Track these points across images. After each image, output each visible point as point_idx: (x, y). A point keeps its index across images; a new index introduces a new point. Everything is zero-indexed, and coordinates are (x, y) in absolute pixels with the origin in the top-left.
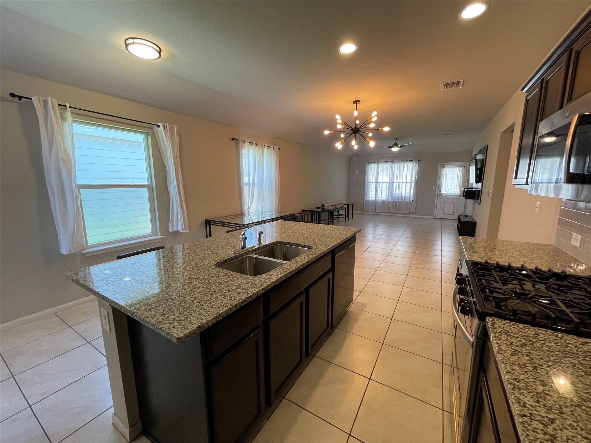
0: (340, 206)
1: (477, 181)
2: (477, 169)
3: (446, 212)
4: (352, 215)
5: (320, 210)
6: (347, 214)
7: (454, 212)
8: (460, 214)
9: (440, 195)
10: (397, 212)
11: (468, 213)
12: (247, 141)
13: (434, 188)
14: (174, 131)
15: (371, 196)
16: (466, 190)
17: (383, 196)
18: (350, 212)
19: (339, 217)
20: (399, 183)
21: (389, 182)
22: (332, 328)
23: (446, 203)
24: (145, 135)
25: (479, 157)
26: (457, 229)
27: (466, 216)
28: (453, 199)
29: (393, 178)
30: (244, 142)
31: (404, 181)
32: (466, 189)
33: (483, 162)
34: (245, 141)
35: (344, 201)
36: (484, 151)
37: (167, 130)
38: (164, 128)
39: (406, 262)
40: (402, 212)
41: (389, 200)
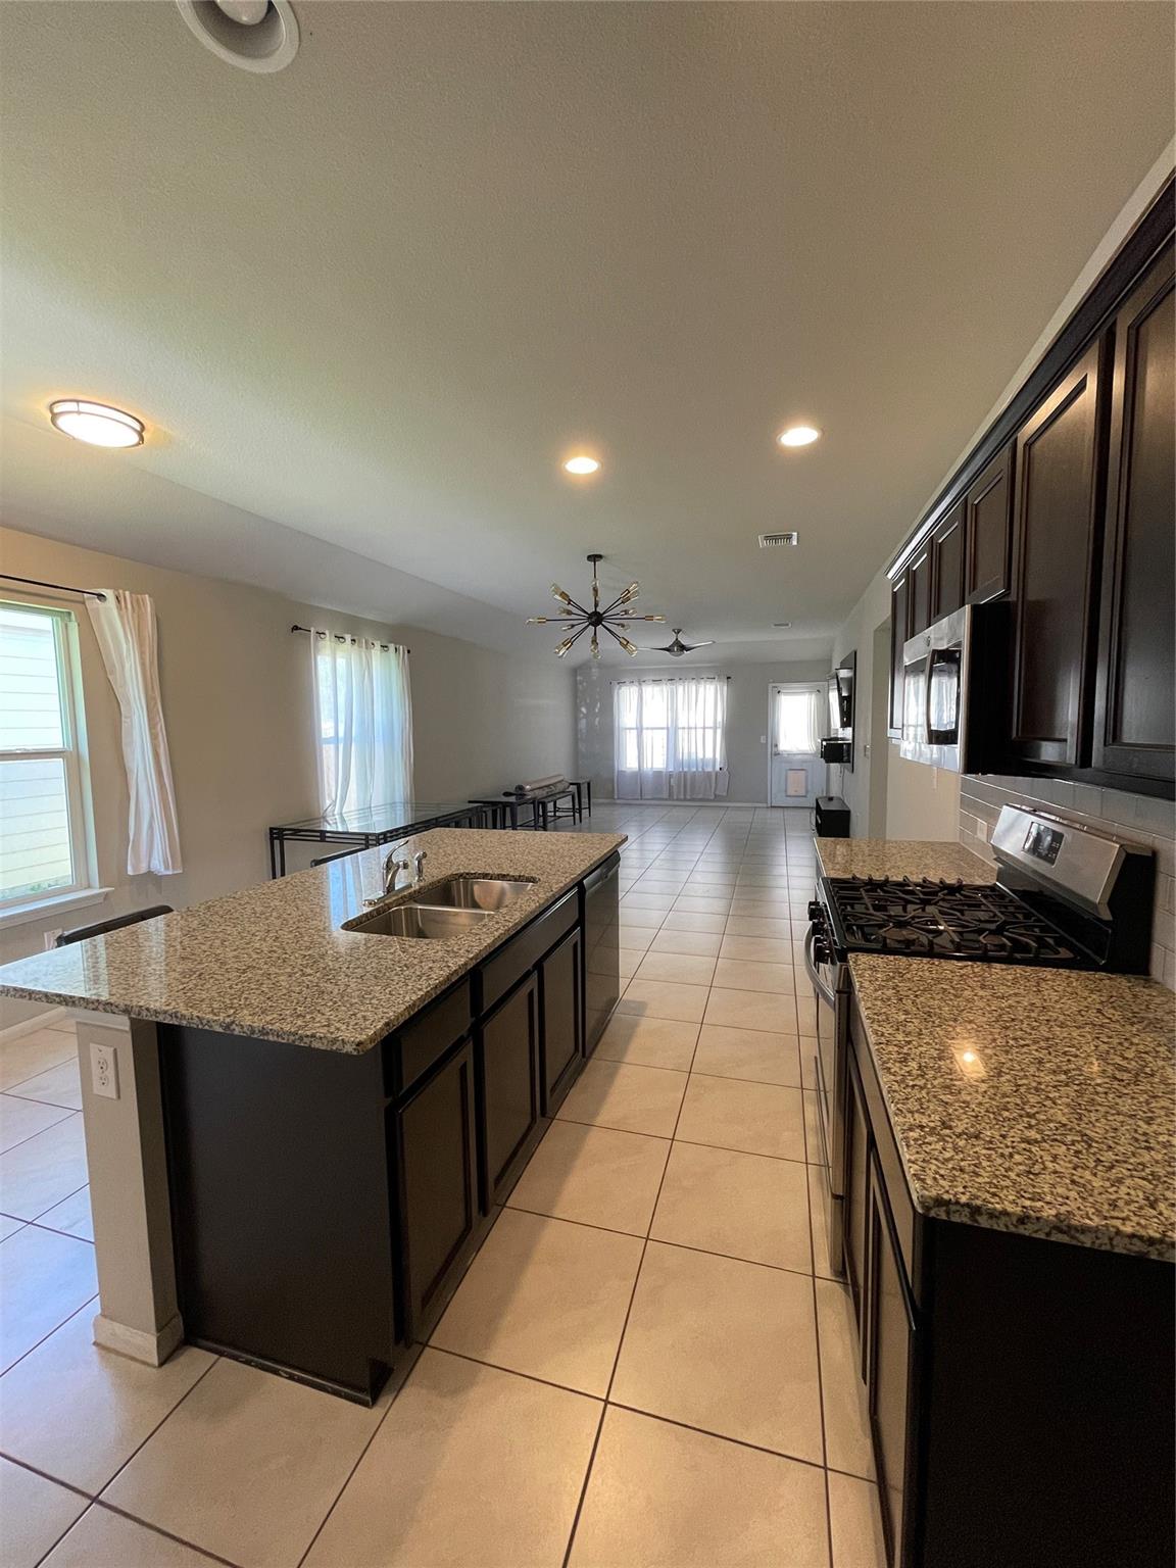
0: (560, 787)
1: (844, 725)
2: (842, 699)
3: (791, 792)
4: (589, 808)
5: (512, 799)
6: (577, 807)
7: (807, 792)
8: (820, 795)
9: (777, 754)
10: (688, 797)
11: (835, 792)
12: (330, 633)
13: (763, 740)
14: (146, 610)
15: (629, 761)
16: (824, 743)
17: (657, 760)
18: (585, 800)
19: (557, 814)
20: (689, 728)
21: (668, 728)
22: (584, 1055)
23: (790, 773)
24: (59, 619)
25: (844, 673)
26: (814, 828)
27: (831, 799)
28: (805, 762)
29: (675, 719)
30: (322, 636)
31: (700, 724)
32: (825, 740)
33: (852, 683)
34: (324, 634)
35: (569, 778)
36: (851, 662)
37: (126, 607)
38: (119, 602)
39: (719, 905)
40: (700, 796)
41: (671, 768)
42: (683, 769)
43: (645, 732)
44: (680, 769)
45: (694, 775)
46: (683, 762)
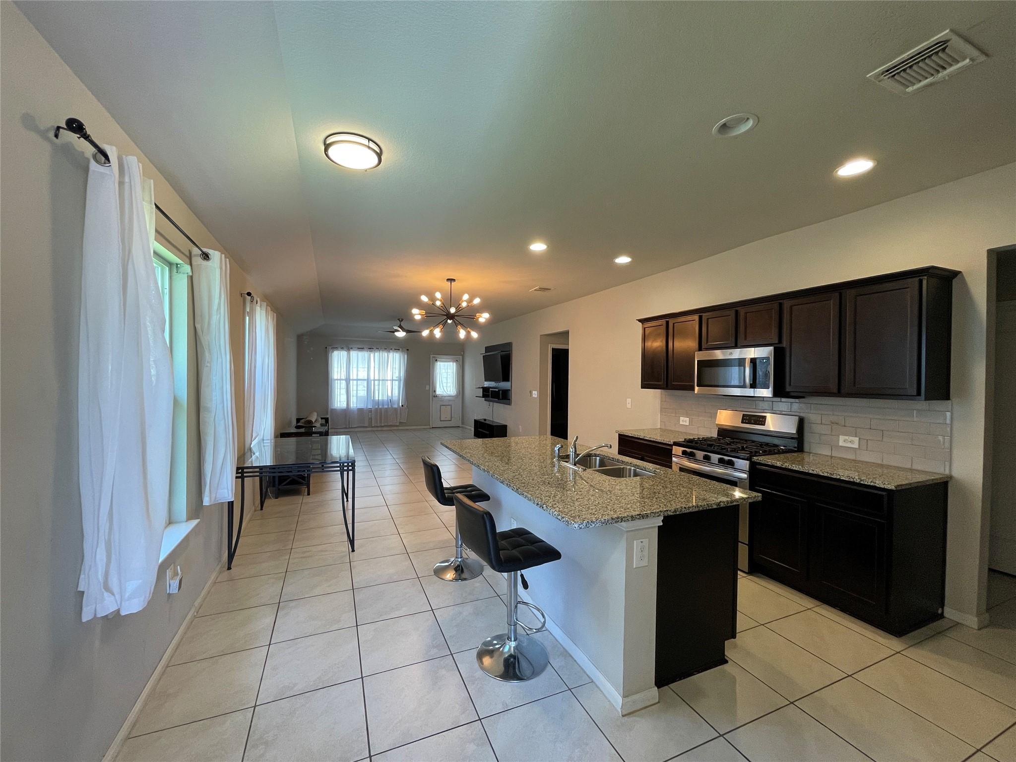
3: (443, 418)
7: (452, 418)
9: (436, 396)
10: (383, 425)
13: (427, 388)
15: (340, 402)
20: (383, 380)
23: (442, 407)
26: (474, 435)
27: (485, 420)
28: (450, 401)
40: (391, 424)
41: (370, 407)
42: (378, 406)
43: (351, 382)
44: (377, 407)
45: (386, 410)
46: (378, 403)
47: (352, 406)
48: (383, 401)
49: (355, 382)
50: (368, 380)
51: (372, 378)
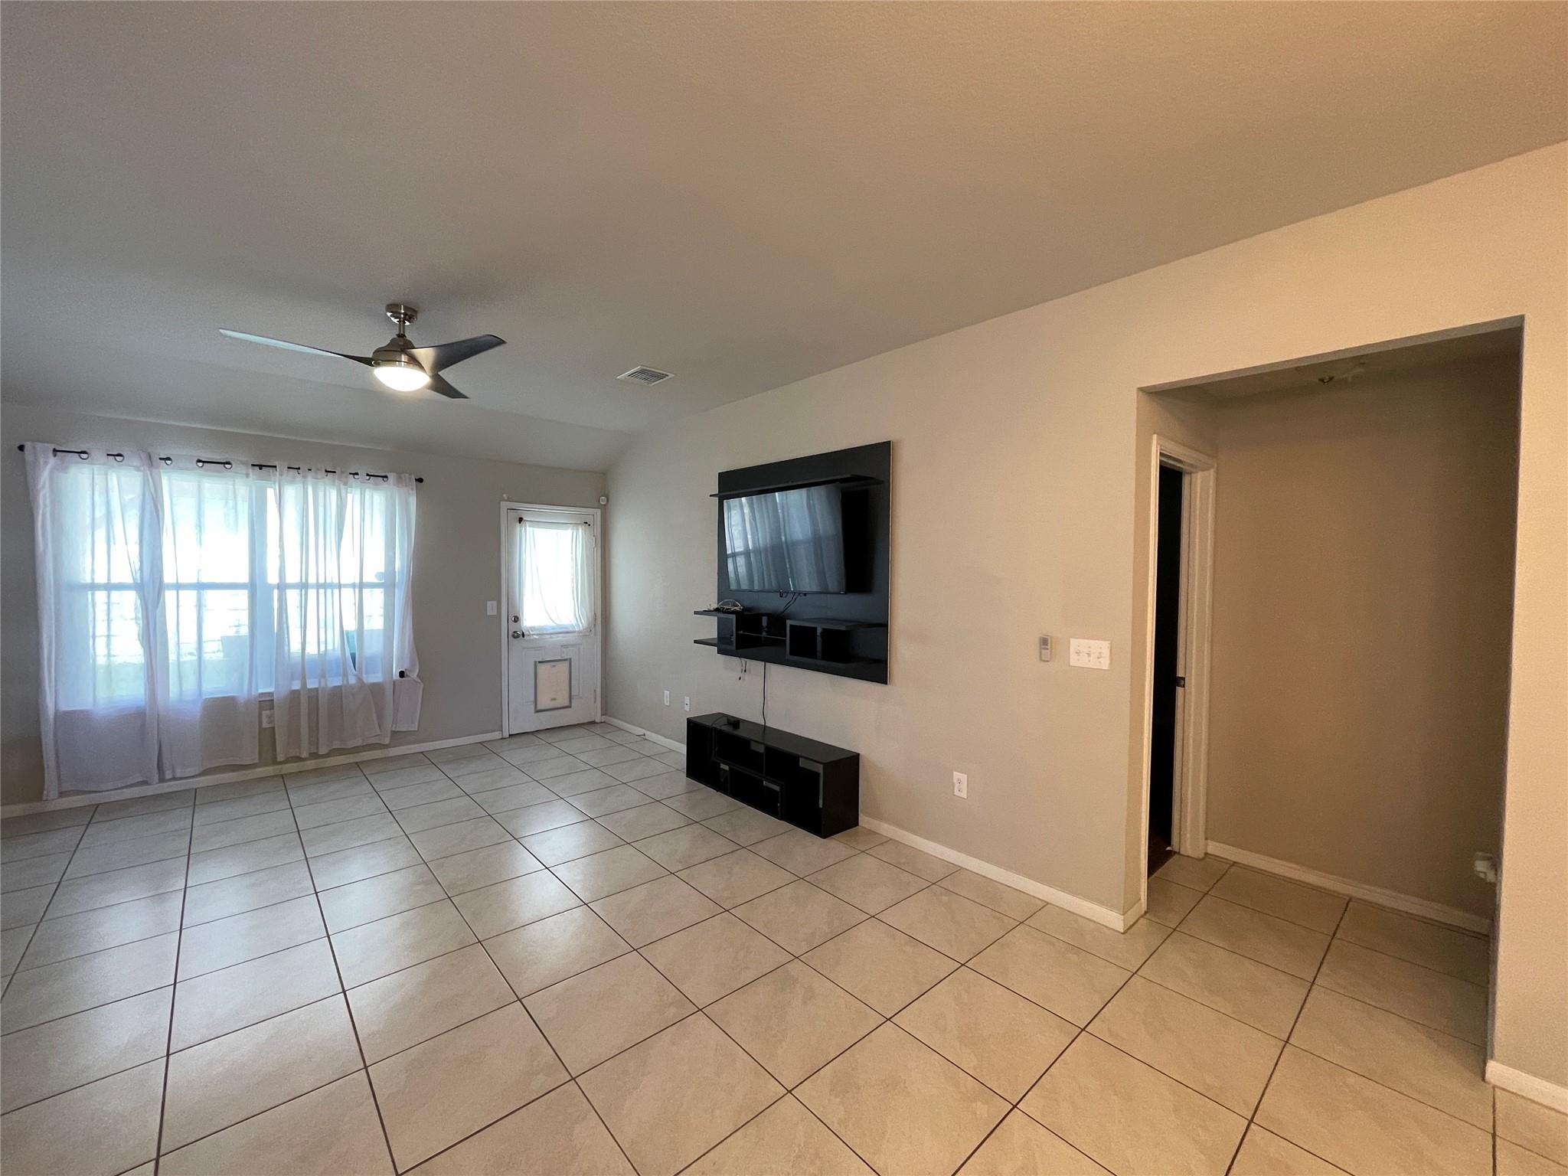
3: (543, 702)
9: (519, 635)
13: (491, 608)
17: (213, 671)
23: (542, 669)
31: (350, 576)
40: (355, 742)
41: (265, 687)
42: (304, 684)
43: (169, 596)
44: (296, 686)
45: (337, 694)
46: (304, 666)
47: (173, 691)
48: (322, 657)
49: (189, 597)
50: (255, 588)
51: (273, 578)
